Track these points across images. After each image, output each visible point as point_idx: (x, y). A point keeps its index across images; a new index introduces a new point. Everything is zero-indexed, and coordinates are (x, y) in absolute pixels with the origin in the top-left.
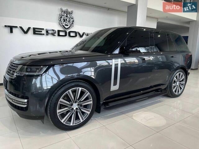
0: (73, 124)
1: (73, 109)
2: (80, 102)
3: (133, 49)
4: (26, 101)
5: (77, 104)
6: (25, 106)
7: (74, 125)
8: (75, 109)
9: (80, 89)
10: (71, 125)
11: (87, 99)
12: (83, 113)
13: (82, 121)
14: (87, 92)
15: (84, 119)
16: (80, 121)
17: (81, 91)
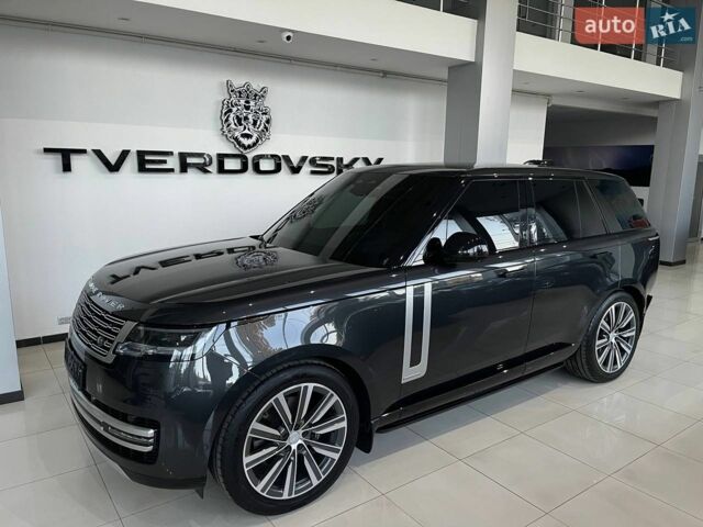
0: (290, 494)
1: (289, 447)
2: (310, 425)
3: (471, 251)
4: (151, 432)
5: (301, 431)
6: (150, 448)
7: (293, 496)
8: (294, 447)
9: (311, 386)
10: (285, 497)
11: (332, 413)
12: (319, 458)
13: (315, 482)
14: (332, 395)
15: (323, 477)
16: (311, 484)
17: (314, 393)
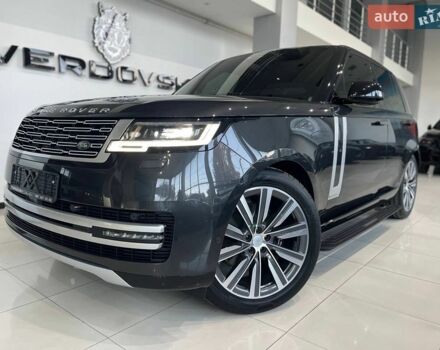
0: (256, 294)
1: (252, 250)
2: (273, 229)
5: (263, 235)
7: (260, 297)
8: (258, 249)
9: (270, 190)
10: (252, 296)
12: (284, 264)
13: (281, 287)
14: (291, 201)
15: (288, 283)
16: (277, 288)
17: (273, 198)
